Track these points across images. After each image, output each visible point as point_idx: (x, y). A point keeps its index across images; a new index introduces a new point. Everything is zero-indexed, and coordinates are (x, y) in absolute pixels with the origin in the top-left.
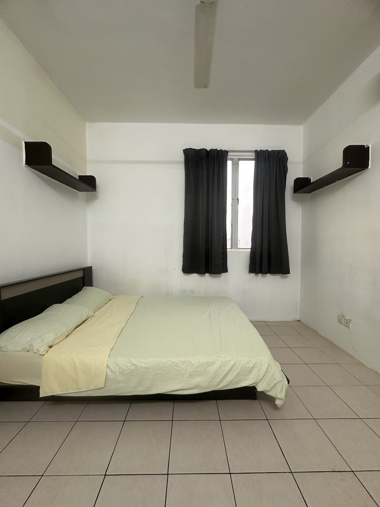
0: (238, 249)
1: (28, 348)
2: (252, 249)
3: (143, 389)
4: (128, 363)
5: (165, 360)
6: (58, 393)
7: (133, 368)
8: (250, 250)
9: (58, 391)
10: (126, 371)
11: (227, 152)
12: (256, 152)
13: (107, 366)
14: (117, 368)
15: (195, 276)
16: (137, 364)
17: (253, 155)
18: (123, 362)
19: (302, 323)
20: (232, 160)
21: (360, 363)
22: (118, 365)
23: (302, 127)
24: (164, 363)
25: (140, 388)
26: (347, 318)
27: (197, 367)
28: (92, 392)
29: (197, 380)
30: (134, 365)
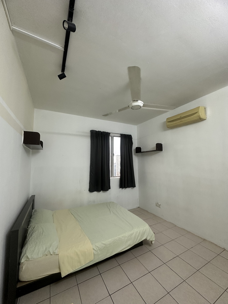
0: (114, 177)
1: (47, 254)
2: (120, 176)
3: (109, 254)
4: (101, 244)
5: (116, 238)
6: (72, 271)
7: (104, 246)
8: (120, 177)
9: (71, 271)
10: (101, 248)
11: (110, 133)
12: (121, 134)
13: (93, 249)
14: (97, 249)
15: (95, 193)
16: (106, 243)
17: (119, 135)
18: (99, 244)
19: (141, 208)
20: (111, 136)
21: (165, 221)
22: (98, 247)
23: (136, 126)
24: (116, 239)
25: (108, 254)
26: (159, 204)
27: (128, 237)
28: (88, 264)
29: (129, 243)
30: (104, 244)
